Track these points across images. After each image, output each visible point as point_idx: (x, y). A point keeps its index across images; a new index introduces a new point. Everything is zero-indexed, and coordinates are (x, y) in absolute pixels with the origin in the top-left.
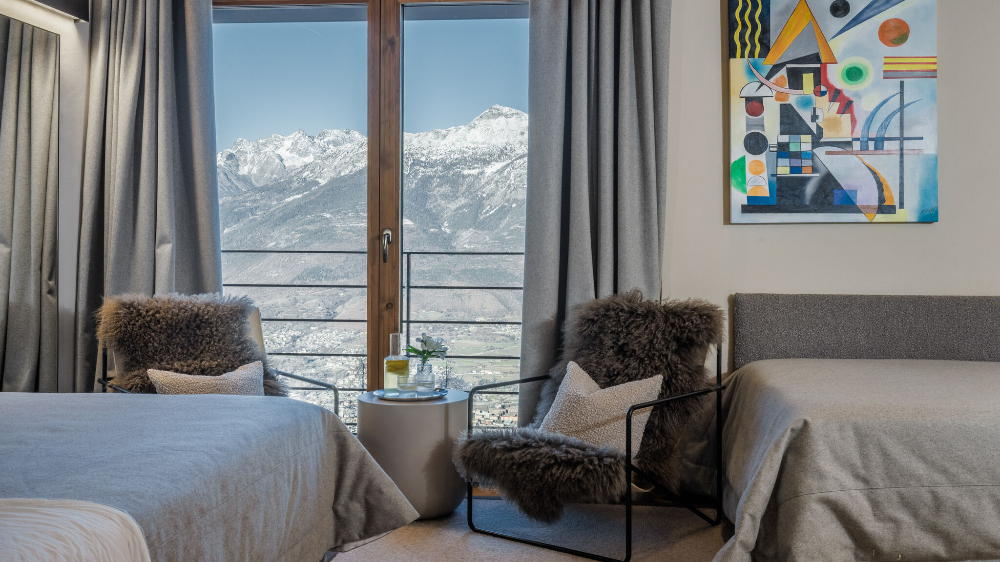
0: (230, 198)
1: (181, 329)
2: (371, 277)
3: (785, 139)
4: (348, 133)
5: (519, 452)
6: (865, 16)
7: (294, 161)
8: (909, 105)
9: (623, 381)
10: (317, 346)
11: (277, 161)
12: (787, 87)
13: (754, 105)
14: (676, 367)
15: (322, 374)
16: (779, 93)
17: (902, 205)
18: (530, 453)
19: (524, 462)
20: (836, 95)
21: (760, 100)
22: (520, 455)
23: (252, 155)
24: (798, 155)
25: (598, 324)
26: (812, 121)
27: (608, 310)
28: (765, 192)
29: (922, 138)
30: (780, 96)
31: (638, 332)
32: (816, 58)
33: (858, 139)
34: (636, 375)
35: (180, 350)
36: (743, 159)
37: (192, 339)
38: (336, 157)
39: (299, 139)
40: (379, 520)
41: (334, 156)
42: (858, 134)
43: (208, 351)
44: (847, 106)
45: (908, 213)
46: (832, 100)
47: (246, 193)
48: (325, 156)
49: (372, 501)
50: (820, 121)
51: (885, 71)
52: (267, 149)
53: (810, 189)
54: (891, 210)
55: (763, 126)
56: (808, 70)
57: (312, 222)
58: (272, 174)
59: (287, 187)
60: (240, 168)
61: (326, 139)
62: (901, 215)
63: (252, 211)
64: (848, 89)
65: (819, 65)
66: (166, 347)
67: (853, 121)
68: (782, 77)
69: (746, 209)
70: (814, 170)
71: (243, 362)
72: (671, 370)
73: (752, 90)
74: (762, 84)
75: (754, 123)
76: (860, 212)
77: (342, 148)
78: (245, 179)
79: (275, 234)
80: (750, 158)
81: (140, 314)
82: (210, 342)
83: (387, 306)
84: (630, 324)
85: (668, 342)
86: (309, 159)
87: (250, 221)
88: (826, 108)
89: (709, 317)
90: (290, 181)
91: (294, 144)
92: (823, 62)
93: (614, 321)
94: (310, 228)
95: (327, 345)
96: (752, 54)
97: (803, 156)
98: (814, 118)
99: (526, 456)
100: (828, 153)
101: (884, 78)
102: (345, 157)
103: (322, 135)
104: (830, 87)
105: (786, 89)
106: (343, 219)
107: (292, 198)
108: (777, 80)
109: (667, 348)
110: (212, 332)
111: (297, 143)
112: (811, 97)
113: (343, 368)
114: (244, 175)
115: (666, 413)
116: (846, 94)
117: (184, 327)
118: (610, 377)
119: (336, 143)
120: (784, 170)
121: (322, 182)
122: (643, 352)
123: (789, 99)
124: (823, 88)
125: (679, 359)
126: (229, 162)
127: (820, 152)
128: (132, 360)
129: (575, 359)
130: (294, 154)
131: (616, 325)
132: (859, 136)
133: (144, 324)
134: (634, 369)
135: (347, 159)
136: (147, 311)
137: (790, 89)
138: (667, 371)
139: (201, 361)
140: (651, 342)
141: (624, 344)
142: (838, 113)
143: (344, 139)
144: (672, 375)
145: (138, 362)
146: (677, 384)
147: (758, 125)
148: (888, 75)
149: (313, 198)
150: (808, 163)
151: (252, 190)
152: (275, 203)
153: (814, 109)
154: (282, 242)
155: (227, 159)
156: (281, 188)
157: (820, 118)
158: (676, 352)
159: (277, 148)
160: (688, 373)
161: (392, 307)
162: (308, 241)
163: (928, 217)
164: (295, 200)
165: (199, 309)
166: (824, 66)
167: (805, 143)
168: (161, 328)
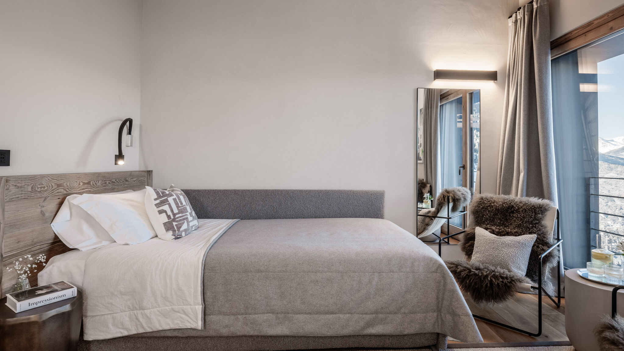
35: (499, 221)
43: (513, 225)
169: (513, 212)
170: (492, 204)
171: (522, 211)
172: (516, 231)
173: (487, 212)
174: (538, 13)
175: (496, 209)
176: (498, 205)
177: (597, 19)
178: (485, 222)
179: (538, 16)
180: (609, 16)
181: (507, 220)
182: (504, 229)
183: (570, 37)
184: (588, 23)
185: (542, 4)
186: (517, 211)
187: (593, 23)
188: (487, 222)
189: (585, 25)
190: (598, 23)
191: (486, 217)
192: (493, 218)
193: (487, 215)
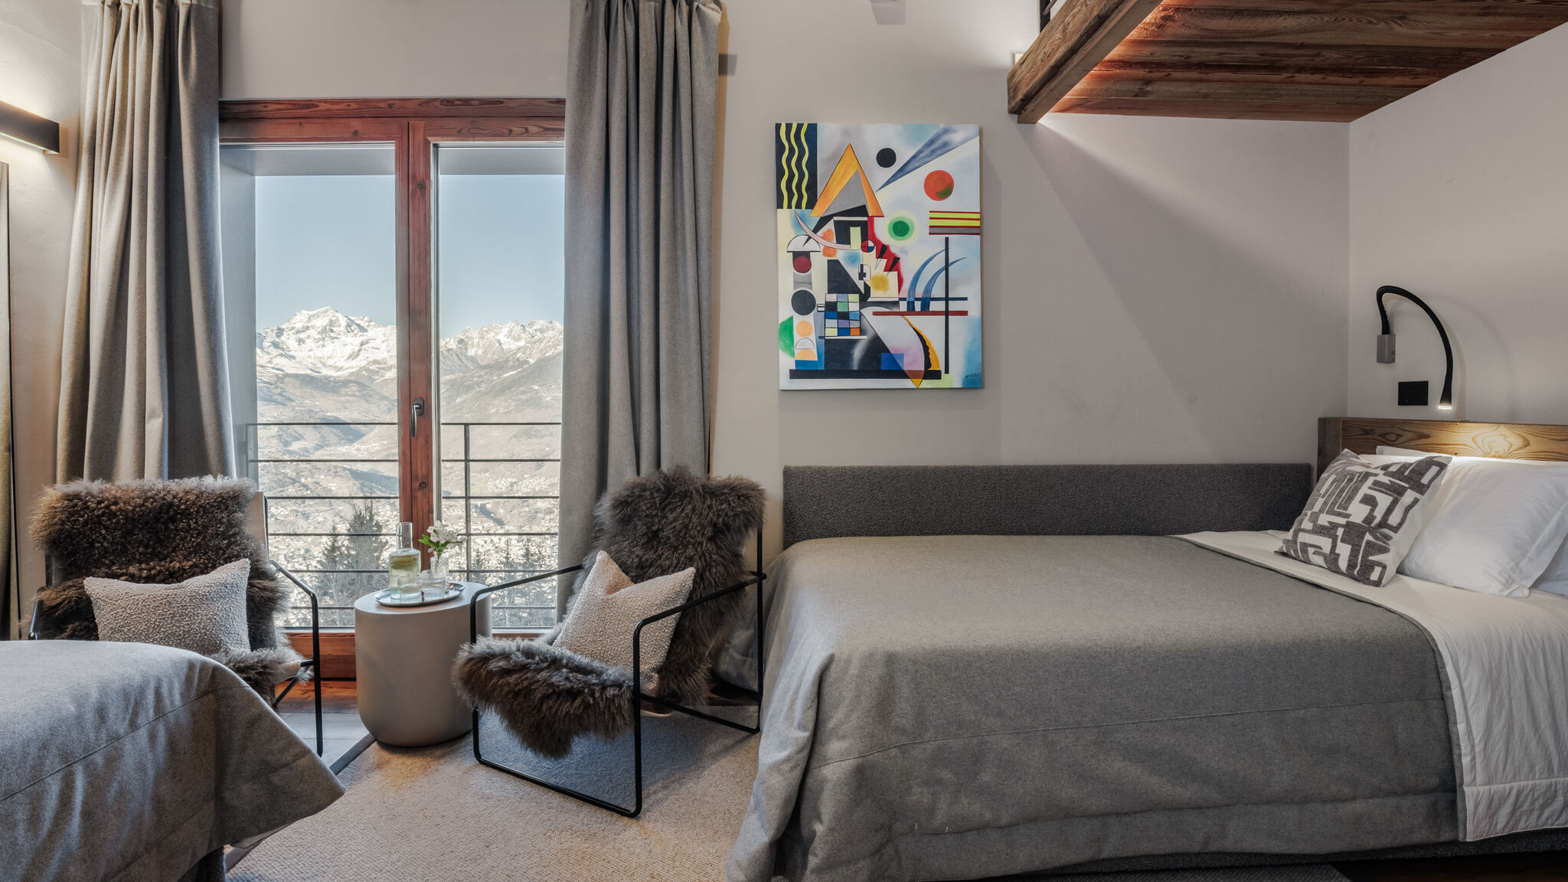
0: (461, 374)
1: (146, 523)
2: (403, 454)
3: (833, 298)
4: (551, 322)
5: (516, 676)
6: (911, 167)
7: (509, 345)
8: (952, 263)
9: (656, 573)
10: (529, 490)
11: (497, 344)
12: (835, 241)
13: (802, 261)
14: (711, 557)
15: (533, 511)
16: (826, 248)
17: (947, 371)
18: (527, 678)
19: (520, 690)
20: (883, 251)
21: (807, 254)
22: (517, 679)
23: (477, 340)
24: (845, 316)
25: (633, 506)
26: (860, 279)
27: (644, 490)
28: (813, 356)
29: (966, 299)
30: (827, 251)
31: (674, 515)
32: (861, 210)
33: (904, 299)
34: (669, 567)
35: (141, 549)
36: (791, 319)
37: (161, 534)
38: (542, 342)
39: (513, 327)
41: (540, 341)
42: (904, 294)
43: (181, 549)
44: (893, 264)
45: (953, 379)
46: (880, 256)
47: (473, 370)
48: (533, 342)
50: (867, 279)
51: (930, 227)
52: (489, 336)
53: (858, 353)
54: (937, 375)
55: (811, 283)
56: (855, 224)
57: (524, 392)
58: (493, 355)
59: (505, 365)
60: (469, 350)
61: (535, 328)
62: (947, 381)
63: (478, 384)
64: (895, 245)
65: (866, 219)
66: (123, 546)
67: (900, 281)
68: (829, 231)
69: (795, 374)
70: (862, 332)
71: (228, 560)
72: (706, 560)
73: (799, 245)
74: (810, 238)
75: (803, 281)
76: (907, 377)
77: (546, 335)
78: (473, 359)
79: (496, 402)
80: (798, 319)
82: (186, 538)
83: (420, 485)
84: (666, 506)
85: (703, 527)
86: (522, 343)
87: (477, 393)
88: (874, 266)
89: (747, 497)
90: (507, 361)
91: (510, 331)
92: (870, 215)
93: (650, 502)
94: (523, 397)
95: (537, 489)
96: (799, 206)
97: (851, 317)
98: (862, 275)
99: (522, 681)
100: (875, 314)
101: (930, 234)
102: (549, 342)
103: (531, 324)
104: (877, 242)
105: (833, 243)
106: (548, 390)
107: (508, 374)
108: (824, 234)
109: (703, 534)
111: (512, 331)
112: (858, 253)
113: (549, 506)
114: (471, 356)
115: (698, 613)
116: (893, 250)
117: (151, 521)
118: (643, 568)
119: (541, 331)
120: (832, 333)
121: (532, 361)
122: (678, 540)
123: (837, 255)
124: (871, 244)
125: (715, 548)
126: (460, 346)
127: (868, 312)
128: (70, 565)
129: (606, 549)
130: (509, 340)
131: (651, 506)
132: (906, 296)
133: (92, 519)
134: (667, 559)
135: (550, 343)
137: (838, 243)
138: (701, 561)
139: (171, 562)
140: (686, 526)
141: (659, 530)
142: (885, 271)
143: (548, 328)
144: (707, 566)
145: (79, 568)
146: (711, 579)
147: (804, 283)
148: (934, 230)
149: (525, 374)
150: (855, 324)
151: (478, 368)
152: (496, 378)
153: (862, 266)
154: (502, 408)
155: (459, 343)
156: (499, 366)
157: (868, 275)
158: (711, 539)
159: (497, 334)
160: (723, 565)
161: (426, 487)
162: (522, 408)
163: (974, 383)
164: (511, 375)
165: (175, 497)
166: (871, 219)
167: (852, 303)
169: (173, 520)
170: (113, 508)
171: (198, 512)
172: (195, 563)
173: (103, 532)
174: (192, 22)
175: (126, 519)
176: (130, 508)
177: (325, 101)
178: (103, 560)
179: (192, 28)
180: (350, 108)
181: (160, 542)
182: (160, 566)
183: (263, 111)
184: (307, 101)
185: (203, 5)
186: (186, 514)
187: (318, 106)
188: (106, 558)
189: (299, 101)
190: (328, 110)
191: (102, 545)
192: (123, 544)
193: (104, 538)
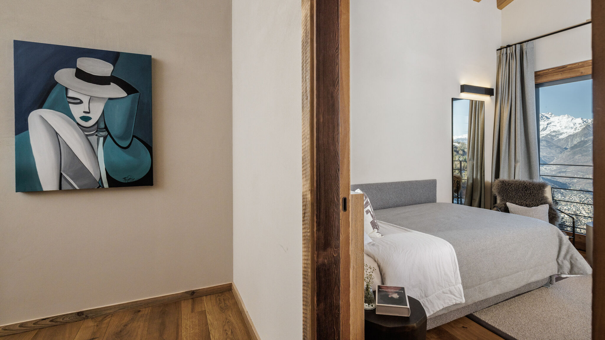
1: (520, 191)
37: (523, 194)
40: (576, 270)
43: (529, 199)
49: (573, 262)
66: (514, 196)
71: (542, 204)
81: (506, 185)
82: (530, 196)
110: (531, 193)
117: (521, 190)
128: (502, 199)
133: (507, 188)
136: (508, 184)
139: (526, 202)
145: (505, 199)
165: (526, 185)
168: (513, 190)
180: (579, 65)
183: (548, 72)
184: (564, 66)
187: (567, 67)
